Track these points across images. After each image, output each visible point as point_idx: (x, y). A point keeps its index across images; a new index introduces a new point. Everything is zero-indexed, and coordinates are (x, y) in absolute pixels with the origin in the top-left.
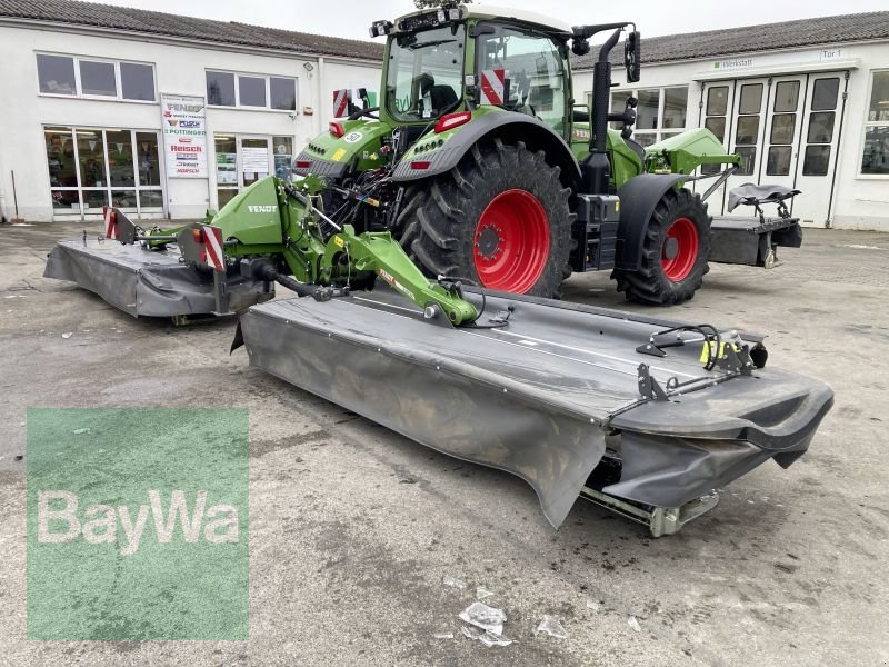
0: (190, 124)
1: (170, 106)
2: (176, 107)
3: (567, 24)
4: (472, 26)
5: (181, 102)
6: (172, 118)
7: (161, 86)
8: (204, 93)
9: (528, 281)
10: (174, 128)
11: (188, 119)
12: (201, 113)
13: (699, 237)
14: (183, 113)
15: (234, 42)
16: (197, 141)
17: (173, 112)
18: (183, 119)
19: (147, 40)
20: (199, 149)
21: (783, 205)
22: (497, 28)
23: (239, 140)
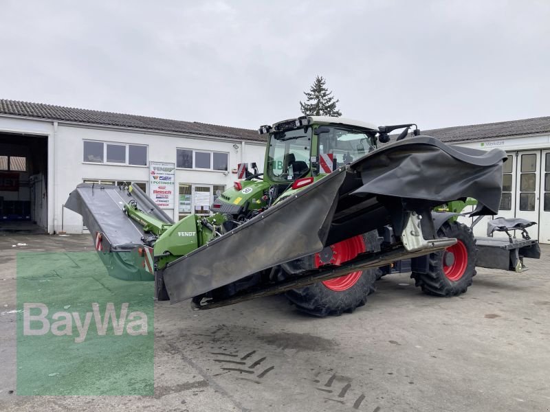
0: (165, 179)
1: (155, 169)
2: (158, 169)
3: (375, 125)
4: (315, 129)
5: (161, 166)
6: (155, 175)
7: (151, 157)
8: (175, 161)
9: (352, 280)
10: (155, 180)
11: (164, 176)
12: (172, 172)
13: (468, 252)
14: (162, 172)
15: (194, 133)
16: (169, 188)
17: (156, 171)
18: (161, 175)
19: (145, 133)
20: (170, 192)
21: (525, 231)
22: (332, 129)
23: (193, 187)
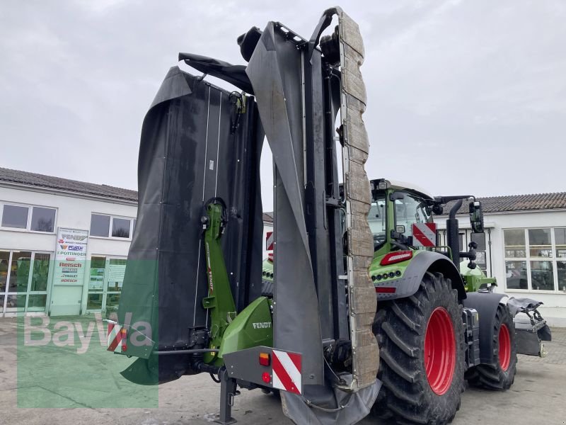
0: (76, 248)
1: (64, 236)
2: (68, 237)
4: (391, 194)
5: (72, 234)
6: (64, 244)
7: (59, 222)
8: (88, 227)
10: (64, 251)
11: (75, 245)
12: (84, 241)
13: (511, 337)
14: (72, 240)
16: (79, 259)
17: (65, 240)
18: (71, 245)
19: (55, 193)
20: (79, 265)
21: (536, 312)
22: (405, 195)
23: (108, 259)
